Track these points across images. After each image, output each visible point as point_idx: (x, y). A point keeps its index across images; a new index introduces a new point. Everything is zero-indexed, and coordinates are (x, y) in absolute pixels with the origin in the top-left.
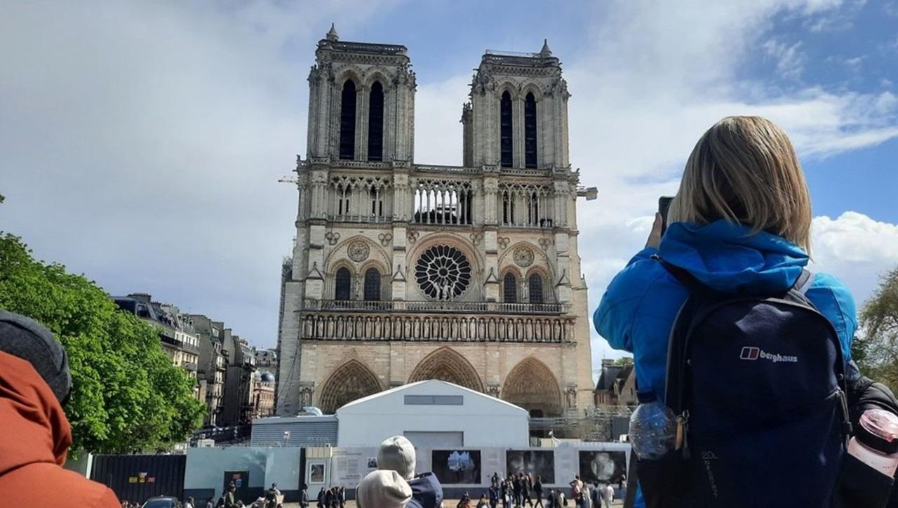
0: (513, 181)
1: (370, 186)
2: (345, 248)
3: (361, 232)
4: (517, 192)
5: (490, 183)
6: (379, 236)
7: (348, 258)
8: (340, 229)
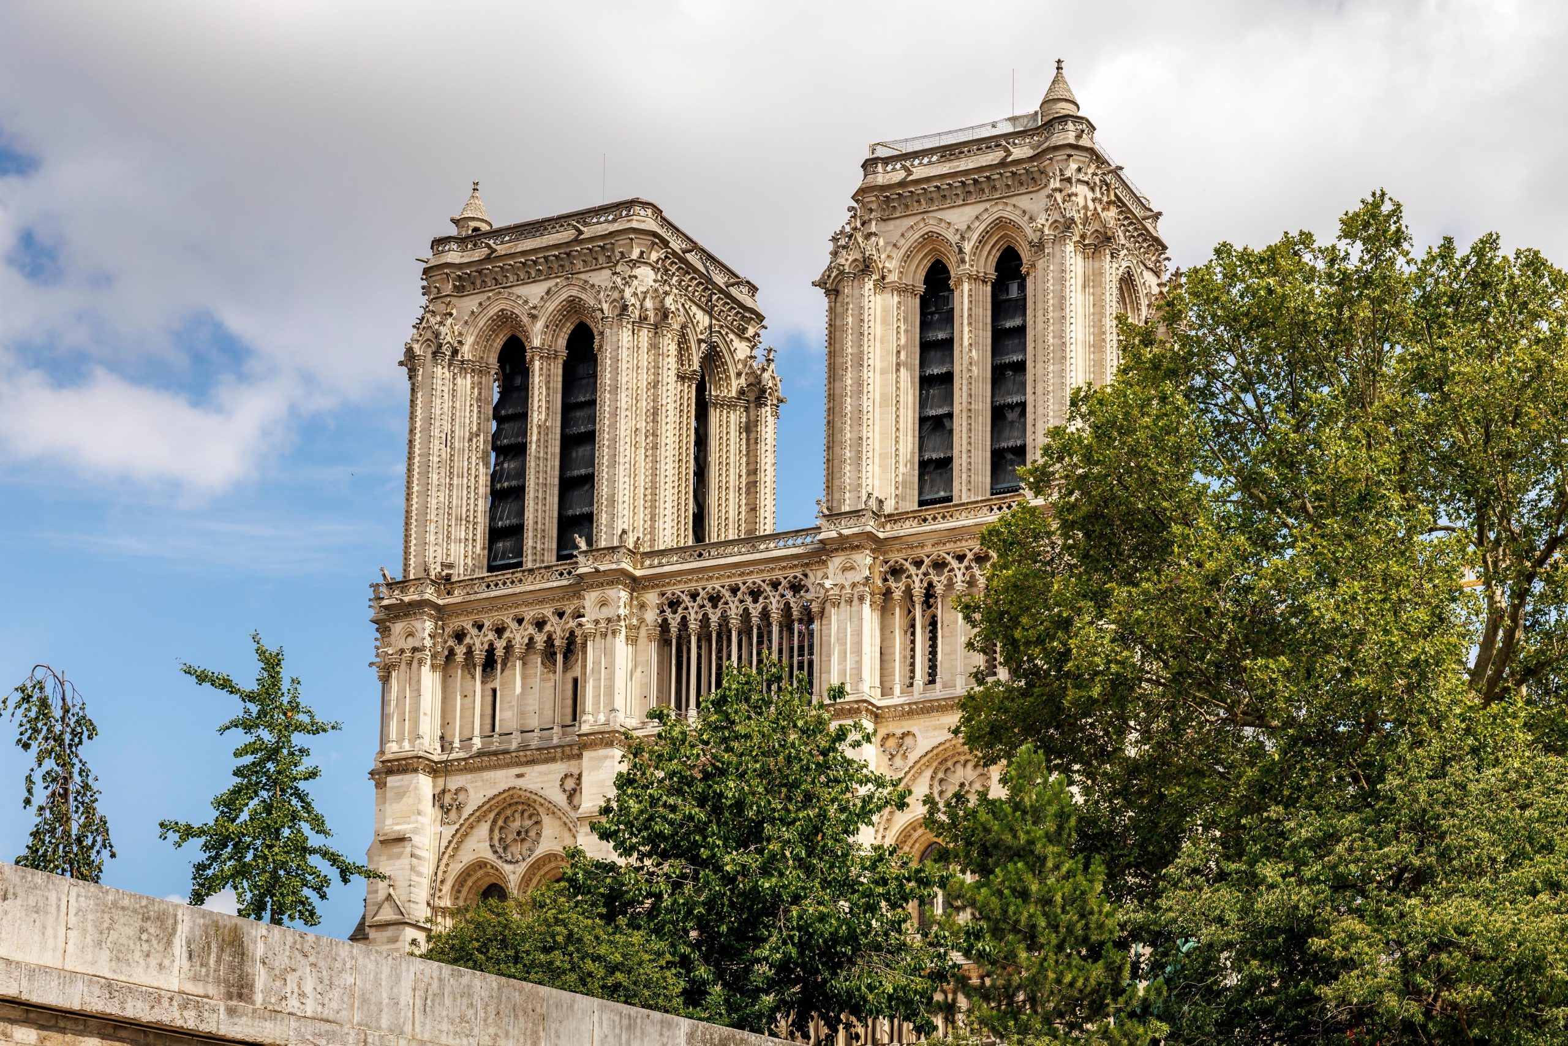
0: (928, 549)
1: (540, 639)
2: (484, 829)
3: (519, 776)
4: (940, 582)
5: (844, 570)
6: (563, 780)
7: (489, 856)
8: (469, 776)
